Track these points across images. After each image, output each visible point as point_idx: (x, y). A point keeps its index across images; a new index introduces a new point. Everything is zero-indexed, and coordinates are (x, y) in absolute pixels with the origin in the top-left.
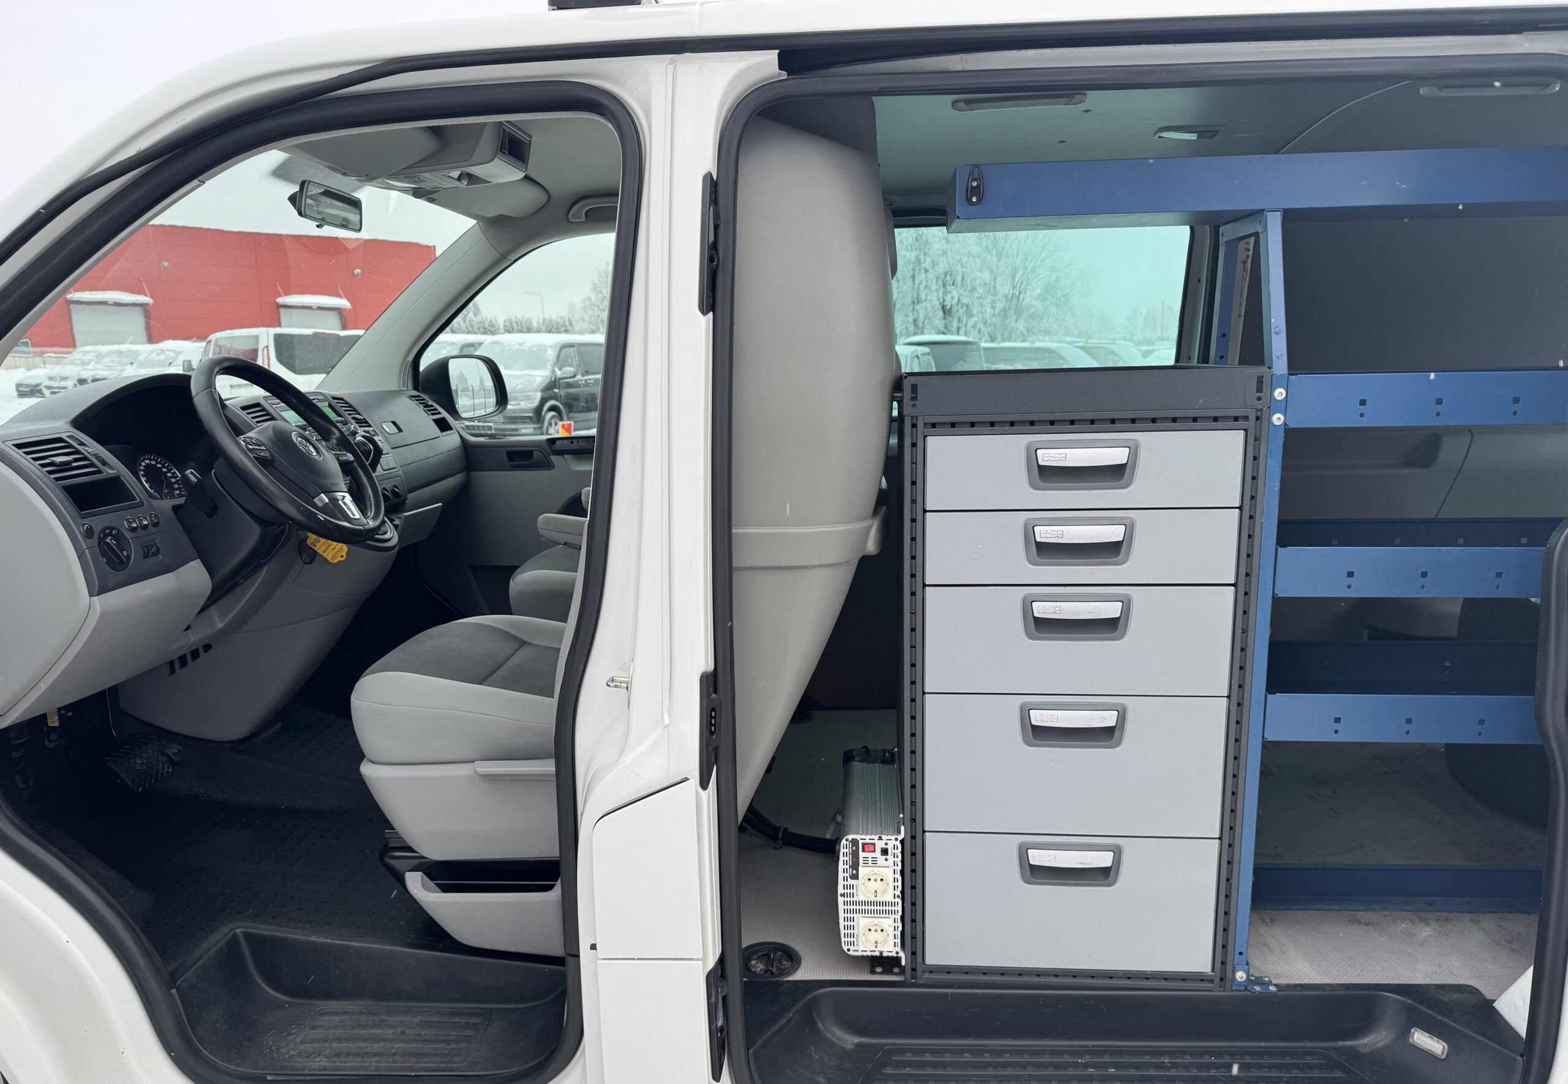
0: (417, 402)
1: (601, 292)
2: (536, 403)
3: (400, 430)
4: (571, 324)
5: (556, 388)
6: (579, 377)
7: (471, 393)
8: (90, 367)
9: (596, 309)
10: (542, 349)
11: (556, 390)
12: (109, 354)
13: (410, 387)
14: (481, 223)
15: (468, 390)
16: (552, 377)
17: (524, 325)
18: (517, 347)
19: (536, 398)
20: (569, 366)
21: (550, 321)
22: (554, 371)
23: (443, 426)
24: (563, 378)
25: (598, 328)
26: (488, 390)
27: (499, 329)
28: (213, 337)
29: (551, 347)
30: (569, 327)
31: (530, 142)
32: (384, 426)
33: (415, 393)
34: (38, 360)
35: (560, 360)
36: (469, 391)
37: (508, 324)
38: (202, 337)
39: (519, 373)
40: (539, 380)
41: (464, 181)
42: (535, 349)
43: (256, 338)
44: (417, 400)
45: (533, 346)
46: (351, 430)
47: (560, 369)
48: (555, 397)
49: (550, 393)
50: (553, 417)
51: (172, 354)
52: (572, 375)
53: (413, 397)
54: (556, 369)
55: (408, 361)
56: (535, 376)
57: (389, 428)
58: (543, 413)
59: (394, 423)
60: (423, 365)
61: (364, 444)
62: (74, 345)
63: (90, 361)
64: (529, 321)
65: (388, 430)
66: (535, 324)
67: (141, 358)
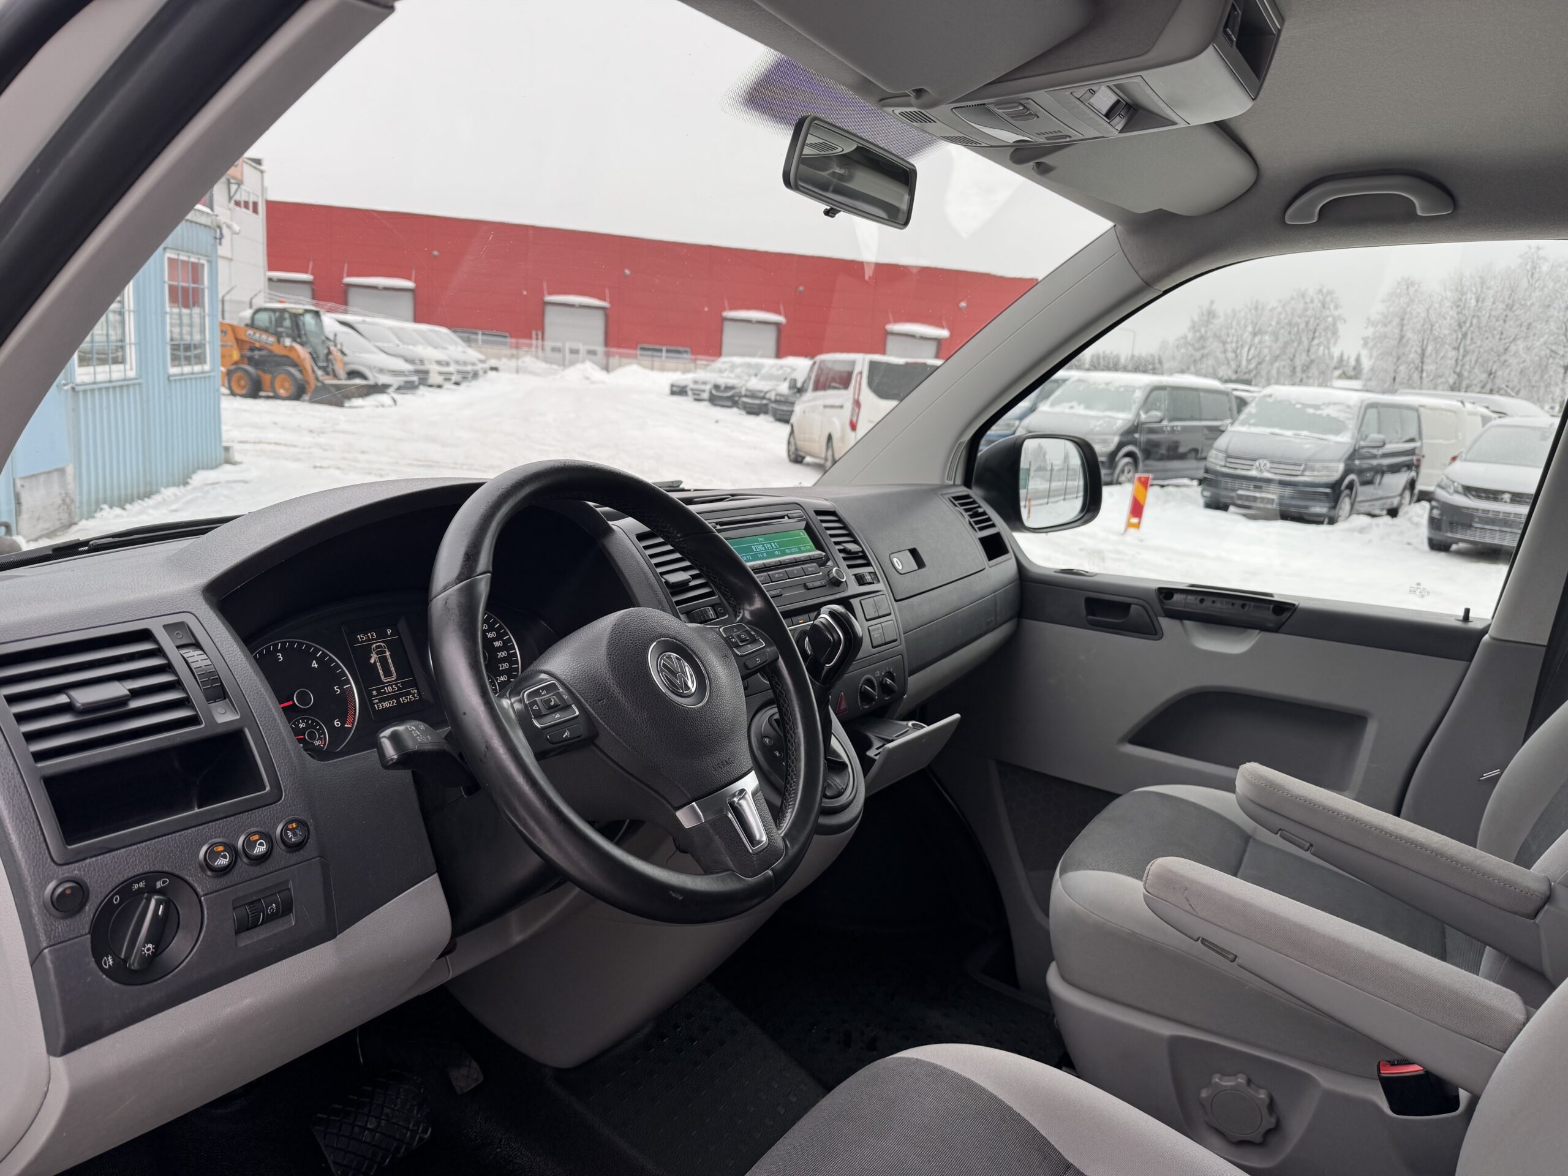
0: (961, 509)
1: (1199, 330)
2: (1112, 447)
3: (920, 564)
4: (1160, 362)
5: (1137, 432)
6: (1165, 423)
7: (1049, 473)
8: (725, 375)
9: (1190, 348)
10: (1130, 389)
11: (1137, 435)
12: (741, 365)
13: (959, 481)
14: (1119, 227)
15: (1044, 469)
16: (1134, 421)
17: (1111, 360)
18: (1103, 386)
19: (1112, 442)
20: (1156, 410)
21: (1139, 358)
22: (1138, 415)
23: (994, 547)
24: (1146, 423)
25: (1188, 368)
26: (1074, 470)
27: (1084, 364)
28: (821, 358)
29: (1140, 388)
30: (1157, 366)
31: (1279, 31)
32: (895, 560)
33: (963, 491)
34: (692, 365)
35: (1147, 404)
36: (1047, 470)
37: (1095, 360)
38: (810, 354)
39: (1100, 414)
40: (1120, 423)
41: (1118, 119)
42: (1122, 389)
43: (853, 363)
44: (962, 505)
45: (1121, 387)
46: (831, 576)
47: (1146, 412)
48: (1134, 442)
49: (1129, 438)
50: (1127, 464)
51: (789, 370)
52: (1158, 420)
53: (957, 498)
54: (1141, 413)
55: (963, 443)
56: (1117, 419)
57: (902, 562)
58: (1117, 458)
59: (914, 552)
60: (984, 448)
61: (829, 627)
62: (719, 354)
63: (726, 370)
64: (1118, 357)
65: (900, 567)
66: (1123, 361)
67: (764, 371)
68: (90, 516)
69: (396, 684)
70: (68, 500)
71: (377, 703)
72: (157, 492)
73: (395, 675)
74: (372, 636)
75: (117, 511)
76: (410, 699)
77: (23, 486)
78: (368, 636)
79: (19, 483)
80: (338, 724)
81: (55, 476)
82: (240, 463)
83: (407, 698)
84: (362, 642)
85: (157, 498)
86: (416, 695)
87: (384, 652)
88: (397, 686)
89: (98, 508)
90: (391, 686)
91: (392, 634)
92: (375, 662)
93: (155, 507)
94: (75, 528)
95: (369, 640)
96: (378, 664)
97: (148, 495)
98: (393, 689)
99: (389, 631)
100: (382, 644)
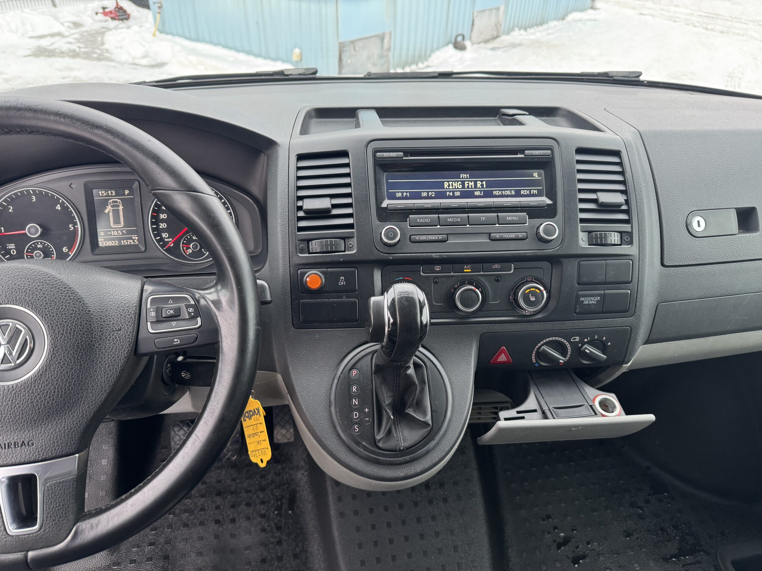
68: (508, 33)
69: (122, 230)
70: (498, 25)
71: (102, 241)
72: (547, 22)
73: (123, 224)
74: (112, 193)
75: (522, 32)
76: (130, 243)
77: (477, 16)
78: (108, 193)
79: (475, 14)
80: (65, 250)
81: (494, 12)
82: (599, 9)
83: (127, 242)
84: (102, 196)
85: (545, 26)
86: (135, 241)
87: (118, 206)
88: (122, 232)
89: (513, 29)
90: (117, 231)
91: (128, 195)
92: (109, 212)
93: (541, 32)
94: (498, 40)
95: (108, 196)
96: (111, 214)
97: (541, 24)
98: (118, 233)
99: (127, 192)
100: (118, 200)
